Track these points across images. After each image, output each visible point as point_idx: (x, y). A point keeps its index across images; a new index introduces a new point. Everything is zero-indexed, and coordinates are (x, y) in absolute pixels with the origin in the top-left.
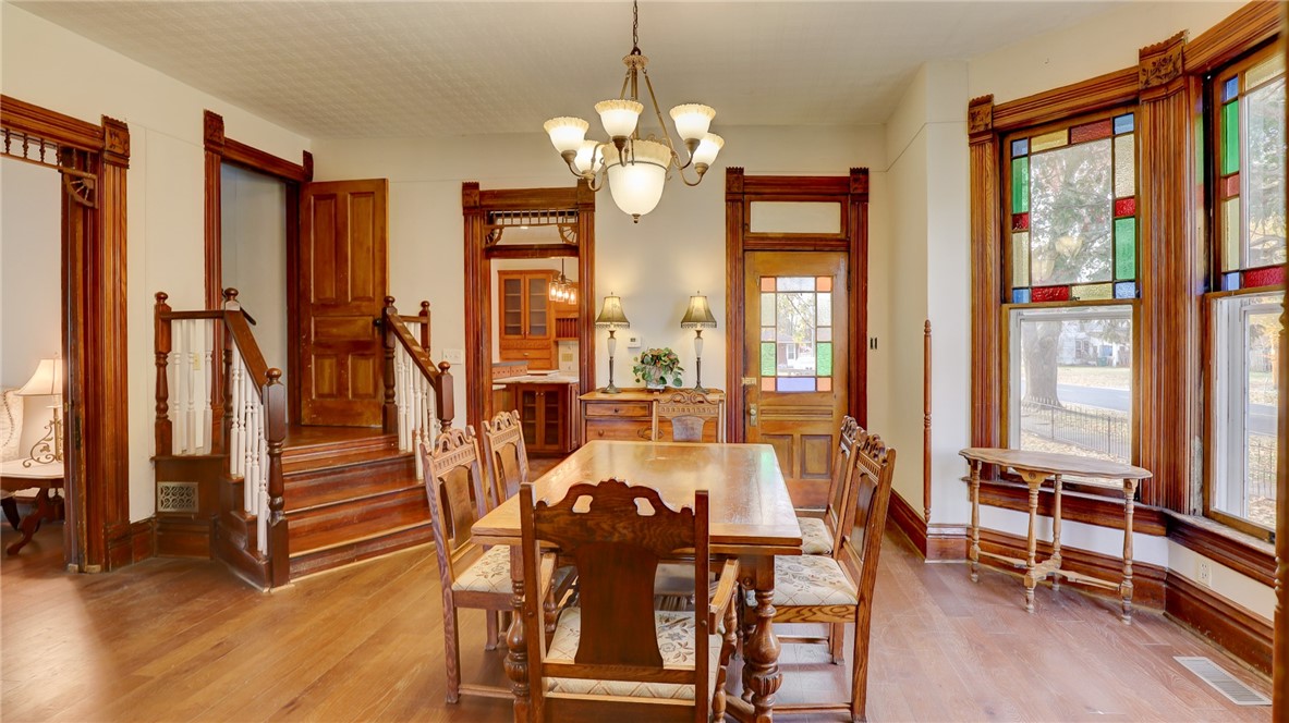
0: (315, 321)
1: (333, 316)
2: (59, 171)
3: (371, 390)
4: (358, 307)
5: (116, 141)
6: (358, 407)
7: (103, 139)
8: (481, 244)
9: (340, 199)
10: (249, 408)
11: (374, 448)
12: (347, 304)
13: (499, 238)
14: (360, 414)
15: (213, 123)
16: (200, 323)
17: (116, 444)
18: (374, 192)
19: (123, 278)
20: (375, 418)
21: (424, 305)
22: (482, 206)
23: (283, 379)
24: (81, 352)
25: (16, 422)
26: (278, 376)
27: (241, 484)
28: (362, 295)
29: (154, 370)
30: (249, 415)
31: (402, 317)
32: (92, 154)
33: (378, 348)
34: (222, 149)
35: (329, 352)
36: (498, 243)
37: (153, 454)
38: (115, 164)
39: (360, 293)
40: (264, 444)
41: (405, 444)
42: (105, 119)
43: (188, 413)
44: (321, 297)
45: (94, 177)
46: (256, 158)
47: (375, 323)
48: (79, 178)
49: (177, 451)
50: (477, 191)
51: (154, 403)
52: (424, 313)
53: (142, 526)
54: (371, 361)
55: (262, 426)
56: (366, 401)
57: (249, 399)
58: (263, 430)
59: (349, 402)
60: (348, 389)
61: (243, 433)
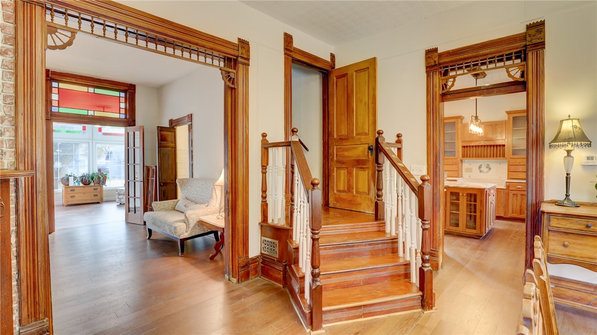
0: (337, 148)
1: (347, 144)
2: (220, 69)
3: (366, 190)
4: (359, 139)
5: (244, 51)
6: (359, 200)
7: (238, 50)
8: (438, 91)
9: (349, 75)
10: (302, 202)
11: (371, 229)
12: (353, 137)
13: (453, 85)
14: (360, 204)
15: (288, 39)
16: (280, 149)
17: (243, 215)
18: (369, 67)
19: (247, 125)
20: (368, 207)
21: (398, 136)
22: (440, 64)
23: (320, 186)
24: (230, 165)
25: (218, 196)
26: (317, 184)
27: (297, 249)
28: (361, 132)
29: (261, 175)
30: (302, 207)
31: (388, 143)
32: (234, 59)
33: (371, 164)
34: (291, 54)
35: (343, 166)
36: (452, 89)
37: (260, 221)
38: (244, 64)
39: (360, 131)
40: (309, 230)
41: (390, 229)
42: (239, 39)
43: (275, 200)
44: (340, 134)
45: (235, 71)
46: (308, 58)
47: (370, 149)
48: (229, 73)
49: (270, 221)
50: (436, 54)
51: (261, 193)
52: (399, 142)
53: (254, 260)
54: (366, 172)
55: (308, 217)
56: (363, 196)
57: (302, 197)
58: (308, 219)
59: (354, 196)
60: (353, 188)
61: (299, 216)
